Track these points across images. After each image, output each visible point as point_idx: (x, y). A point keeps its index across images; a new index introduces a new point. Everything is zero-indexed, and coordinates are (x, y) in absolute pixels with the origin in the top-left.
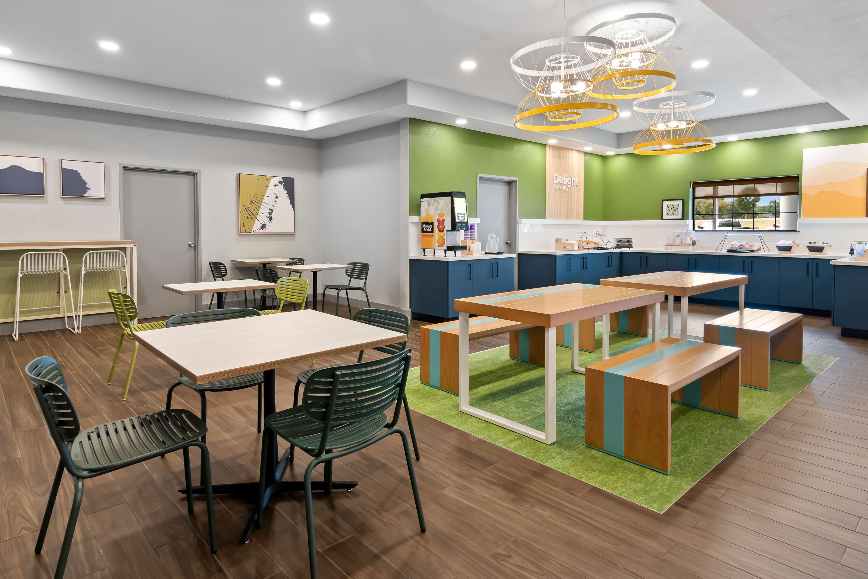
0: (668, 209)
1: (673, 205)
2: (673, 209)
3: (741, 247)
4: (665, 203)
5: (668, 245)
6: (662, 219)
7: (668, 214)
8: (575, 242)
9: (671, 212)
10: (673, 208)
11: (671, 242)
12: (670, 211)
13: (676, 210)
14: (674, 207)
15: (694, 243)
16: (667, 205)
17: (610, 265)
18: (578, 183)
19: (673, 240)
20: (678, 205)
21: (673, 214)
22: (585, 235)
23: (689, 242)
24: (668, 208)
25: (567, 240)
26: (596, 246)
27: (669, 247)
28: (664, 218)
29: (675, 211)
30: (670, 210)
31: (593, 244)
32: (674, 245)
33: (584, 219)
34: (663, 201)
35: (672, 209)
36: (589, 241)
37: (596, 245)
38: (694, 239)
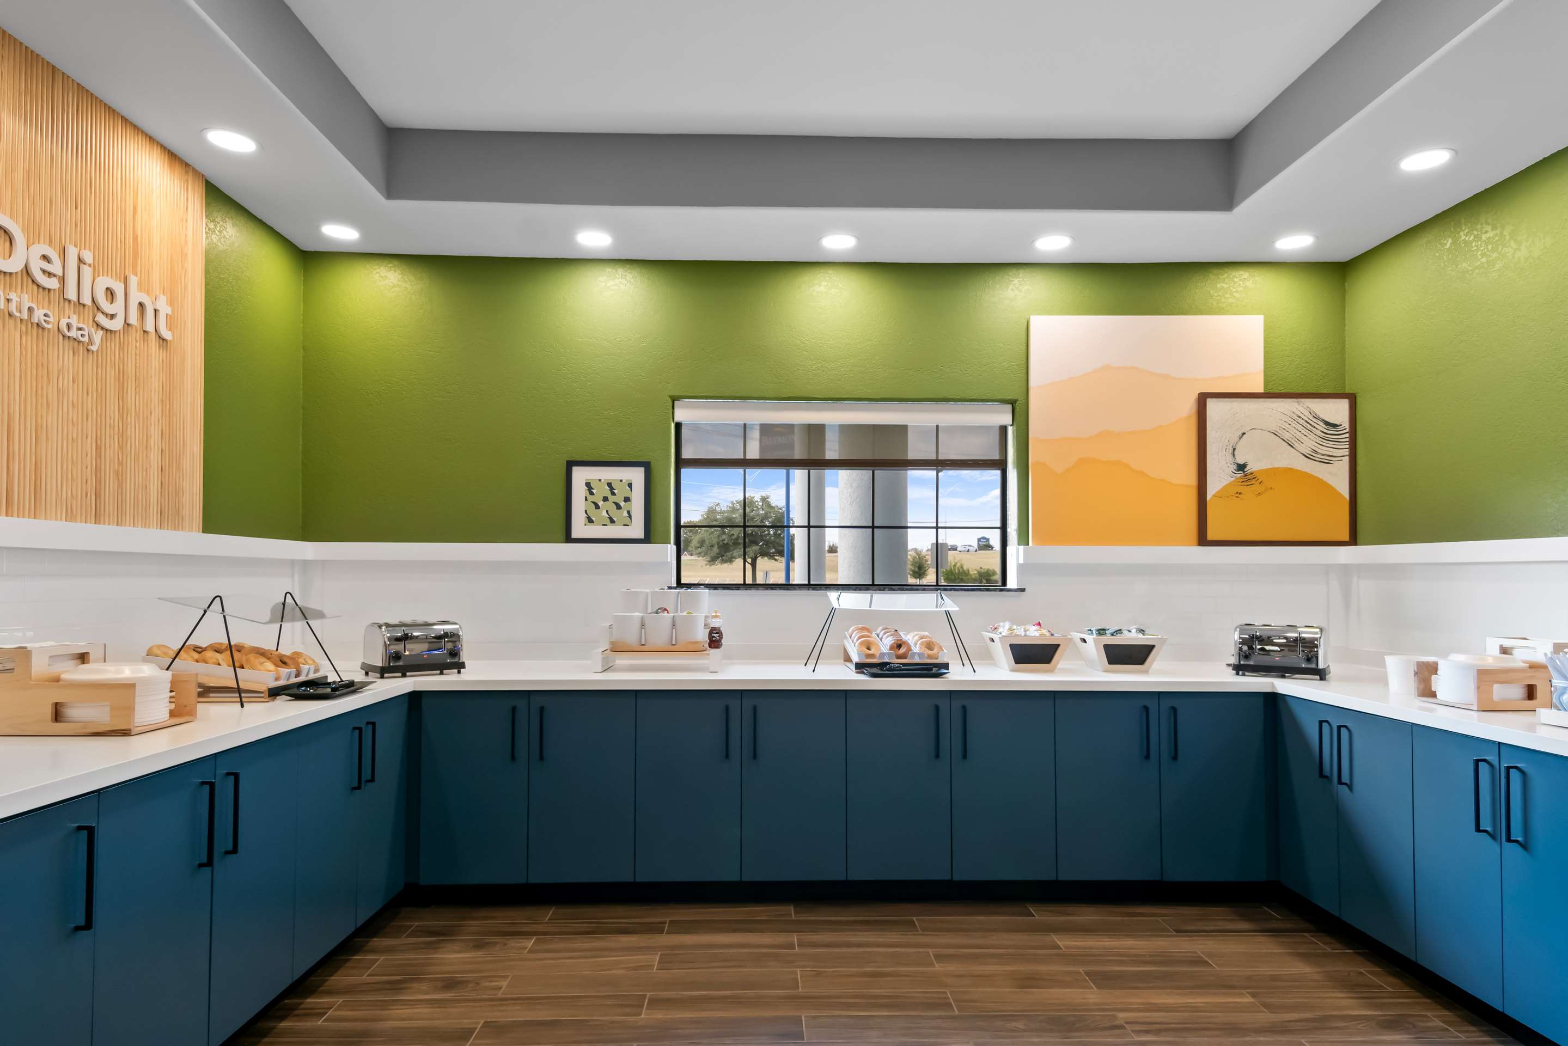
0: (591, 498)
1: (609, 485)
2: (611, 498)
3: (902, 650)
4: (580, 476)
5: (617, 648)
6: (569, 539)
7: (590, 521)
8: (148, 671)
9: (604, 513)
10: (608, 494)
11: (631, 637)
12: (597, 507)
13: (622, 504)
14: (613, 494)
15: (715, 640)
16: (588, 485)
17: (367, 774)
18: (170, 328)
19: (637, 625)
20: (630, 485)
21: (612, 521)
22: (214, 616)
23: (702, 635)
24: (592, 493)
25: (83, 658)
26: (286, 677)
27: (622, 660)
28: (575, 535)
29: (619, 507)
30: (601, 503)
31: (269, 666)
32: (641, 648)
33: (205, 530)
34: (570, 464)
35: (605, 499)
36: (240, 649)
37: (284, 671)
38: (716, 623)
